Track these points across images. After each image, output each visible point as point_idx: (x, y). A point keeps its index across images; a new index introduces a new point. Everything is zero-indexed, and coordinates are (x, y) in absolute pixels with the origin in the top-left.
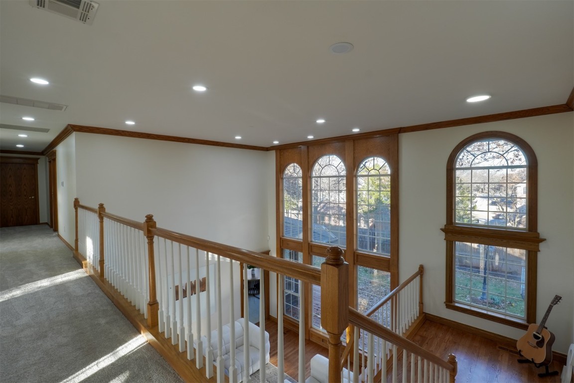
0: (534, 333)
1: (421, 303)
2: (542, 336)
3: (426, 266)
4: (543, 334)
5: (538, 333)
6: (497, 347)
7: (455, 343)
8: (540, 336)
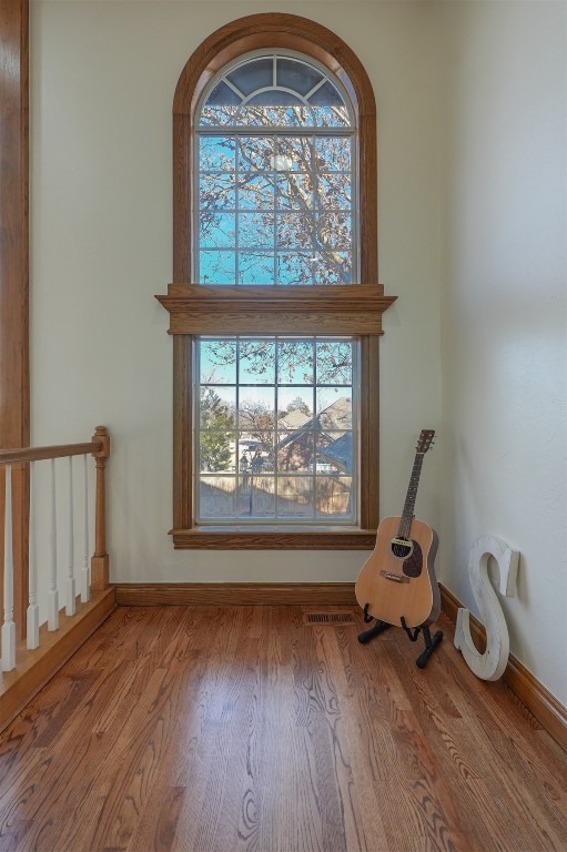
0: (395, 541)
1: (103, 554)
2: (415, 543)
3: (114, 431)
4: (414, 536)
5: (402, 538)
6: (305, 619)
7: (196, 654)
8: (410, 544)
